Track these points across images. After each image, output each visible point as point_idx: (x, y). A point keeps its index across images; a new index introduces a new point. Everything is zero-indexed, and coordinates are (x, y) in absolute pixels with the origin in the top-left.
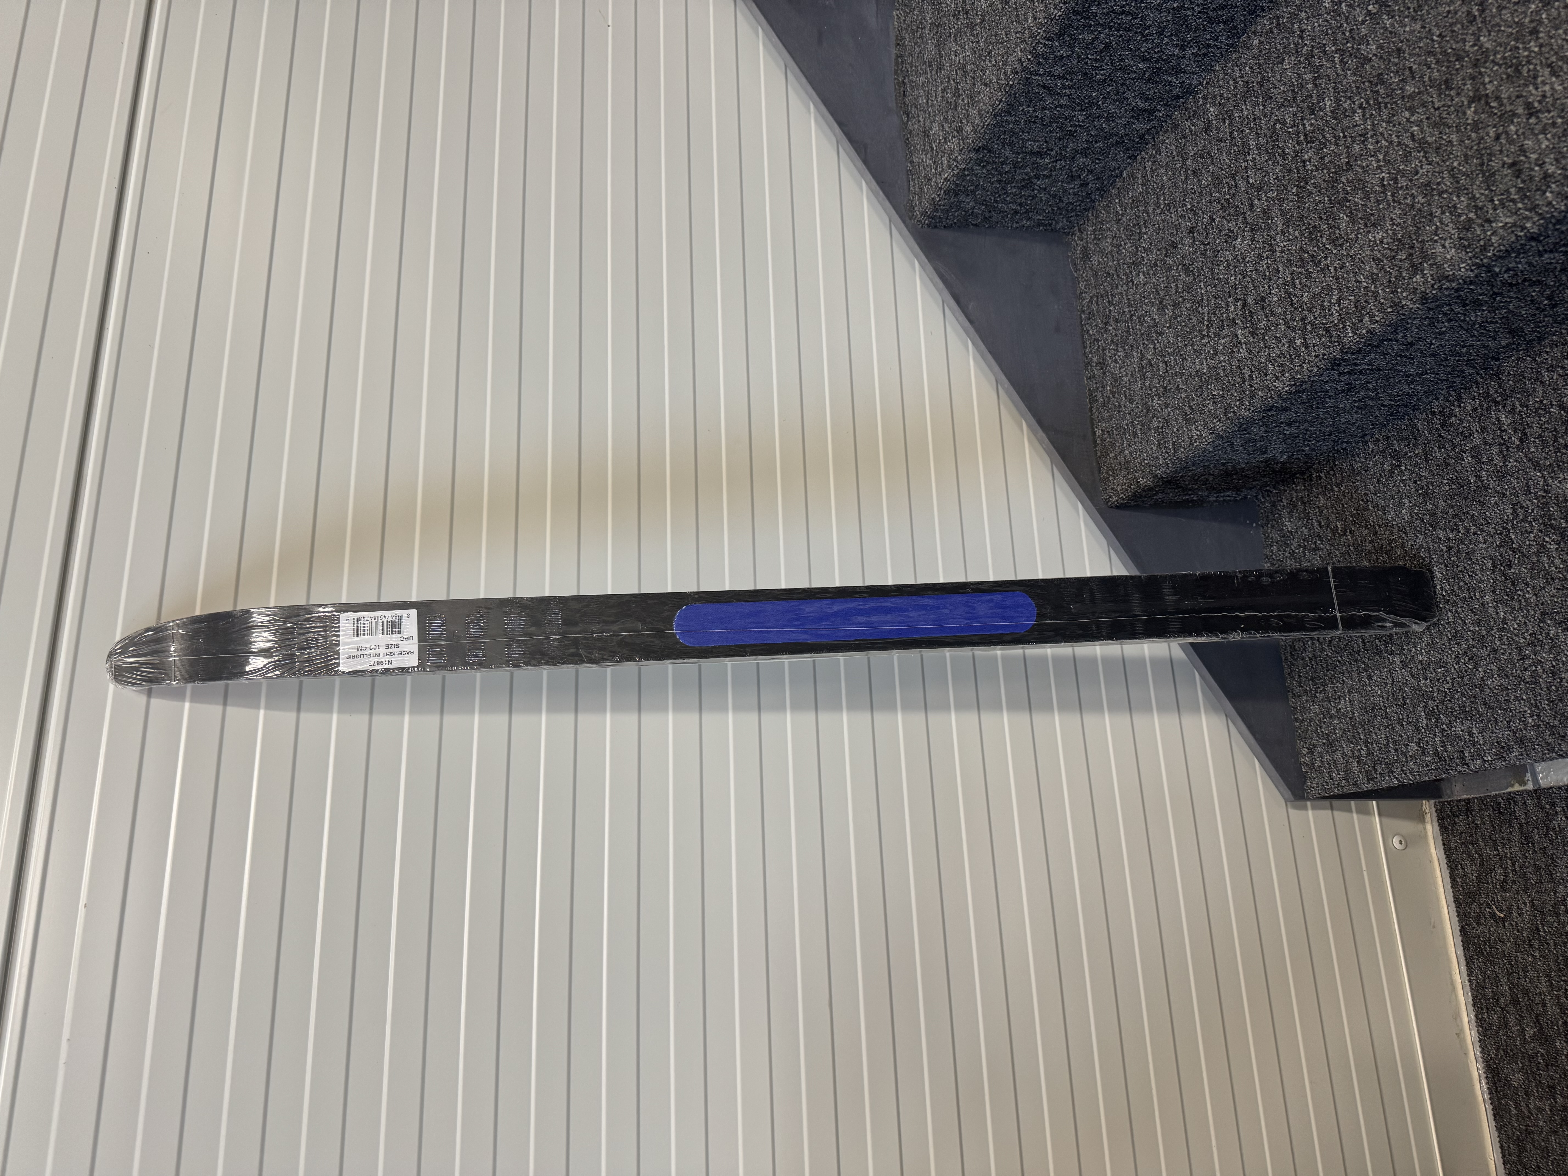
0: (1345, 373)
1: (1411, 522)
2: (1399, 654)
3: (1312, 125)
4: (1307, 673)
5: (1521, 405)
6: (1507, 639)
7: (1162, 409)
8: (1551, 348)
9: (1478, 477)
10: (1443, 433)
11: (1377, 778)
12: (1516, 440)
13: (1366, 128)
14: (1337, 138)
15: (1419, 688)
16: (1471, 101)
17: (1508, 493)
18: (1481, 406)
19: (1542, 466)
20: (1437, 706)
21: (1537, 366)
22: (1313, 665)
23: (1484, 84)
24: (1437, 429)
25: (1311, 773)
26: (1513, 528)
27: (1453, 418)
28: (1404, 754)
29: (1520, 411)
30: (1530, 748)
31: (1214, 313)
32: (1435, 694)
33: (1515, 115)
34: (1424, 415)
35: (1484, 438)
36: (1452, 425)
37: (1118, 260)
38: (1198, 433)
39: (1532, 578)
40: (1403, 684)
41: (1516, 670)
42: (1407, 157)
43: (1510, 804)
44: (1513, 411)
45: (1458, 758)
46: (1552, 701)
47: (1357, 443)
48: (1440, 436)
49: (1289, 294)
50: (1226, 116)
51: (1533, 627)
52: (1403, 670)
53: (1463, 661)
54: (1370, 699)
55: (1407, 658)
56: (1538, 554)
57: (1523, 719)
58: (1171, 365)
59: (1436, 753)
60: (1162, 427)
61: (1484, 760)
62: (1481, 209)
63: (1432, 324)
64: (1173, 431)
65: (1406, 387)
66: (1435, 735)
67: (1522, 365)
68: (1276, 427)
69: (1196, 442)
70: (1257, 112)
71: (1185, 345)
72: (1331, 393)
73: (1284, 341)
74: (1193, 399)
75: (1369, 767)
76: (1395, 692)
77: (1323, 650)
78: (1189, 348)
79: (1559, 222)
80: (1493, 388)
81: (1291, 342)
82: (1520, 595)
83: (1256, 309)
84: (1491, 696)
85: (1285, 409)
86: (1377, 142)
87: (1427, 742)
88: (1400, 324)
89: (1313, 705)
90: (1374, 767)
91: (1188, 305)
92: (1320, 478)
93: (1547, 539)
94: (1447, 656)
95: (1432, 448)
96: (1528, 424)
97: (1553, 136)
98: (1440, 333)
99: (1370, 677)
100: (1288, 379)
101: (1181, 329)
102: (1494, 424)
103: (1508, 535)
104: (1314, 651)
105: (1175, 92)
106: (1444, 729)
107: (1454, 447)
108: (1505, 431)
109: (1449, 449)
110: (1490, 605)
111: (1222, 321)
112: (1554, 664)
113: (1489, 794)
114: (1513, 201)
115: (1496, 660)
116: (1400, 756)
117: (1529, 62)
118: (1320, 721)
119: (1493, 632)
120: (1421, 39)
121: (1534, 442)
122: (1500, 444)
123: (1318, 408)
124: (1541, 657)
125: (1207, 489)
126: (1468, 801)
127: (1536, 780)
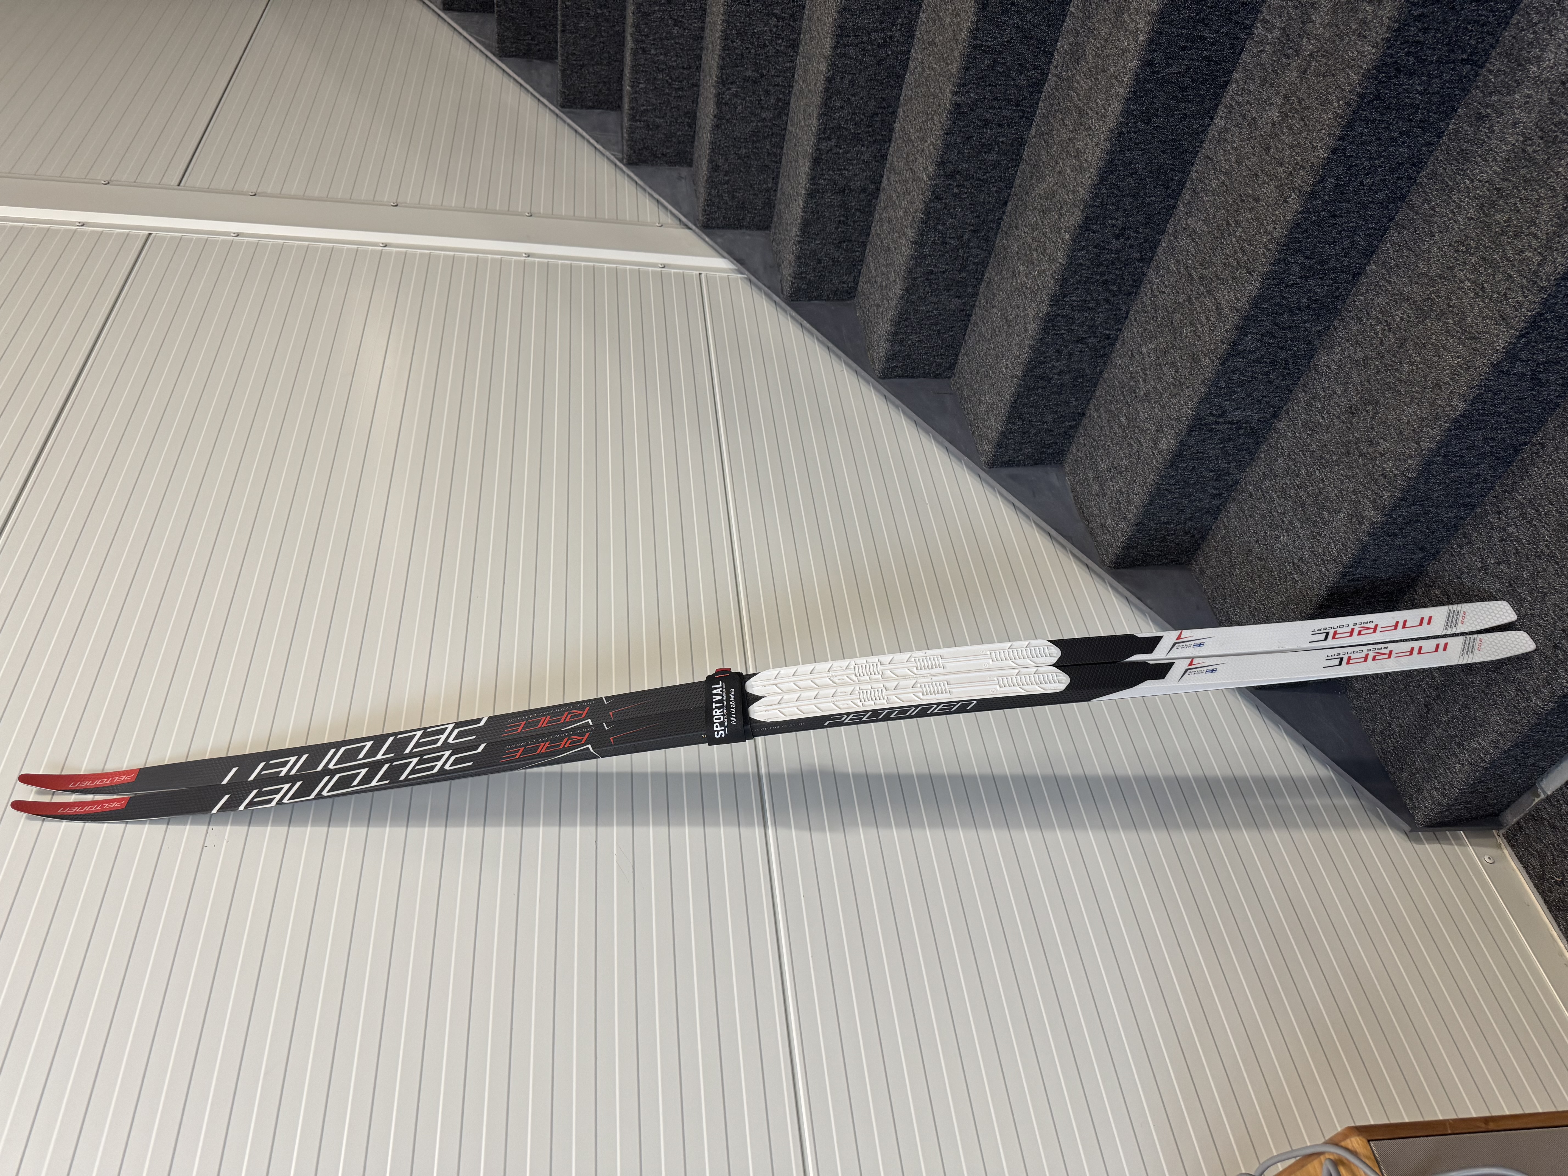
0: (1350, 580)
3: (1299, 482)
8: (1444, 555)
13: (1322, 477)
14: (1312, 484)
15: (1449, 735)
16: (1359, 457)
21: (1441, 564)
23: (1361, 450)
31: (1280, 573)
32: (1457, 734)
33: (1376, 457)
37: (1222, 568)
40: (1441, 737)
42: (1342, 483)
43: (1538, 812)
49: (1312, 552)
50: (1258, 488)
54: (1429, 754)
62: (1377, 494)
63: (1380, 548)
67: (1435, 566)
70: (1272, 483)
73: (1317, 572)
76: (1439, 743)
81: (1320, 571)
83: (1299, 564)
86: (1329, 481)
89: (1403, 774)
91: (1266, 575)
97: (1392, 461)
98: (1386, 553)
105: (1230, 484)
113: (1525, 812)
114: (1387, 487)
117: (1374, 439)
118: (1410, 780)
120: (1332, 439)
126: (1518, 823)
127: (1544, 792)
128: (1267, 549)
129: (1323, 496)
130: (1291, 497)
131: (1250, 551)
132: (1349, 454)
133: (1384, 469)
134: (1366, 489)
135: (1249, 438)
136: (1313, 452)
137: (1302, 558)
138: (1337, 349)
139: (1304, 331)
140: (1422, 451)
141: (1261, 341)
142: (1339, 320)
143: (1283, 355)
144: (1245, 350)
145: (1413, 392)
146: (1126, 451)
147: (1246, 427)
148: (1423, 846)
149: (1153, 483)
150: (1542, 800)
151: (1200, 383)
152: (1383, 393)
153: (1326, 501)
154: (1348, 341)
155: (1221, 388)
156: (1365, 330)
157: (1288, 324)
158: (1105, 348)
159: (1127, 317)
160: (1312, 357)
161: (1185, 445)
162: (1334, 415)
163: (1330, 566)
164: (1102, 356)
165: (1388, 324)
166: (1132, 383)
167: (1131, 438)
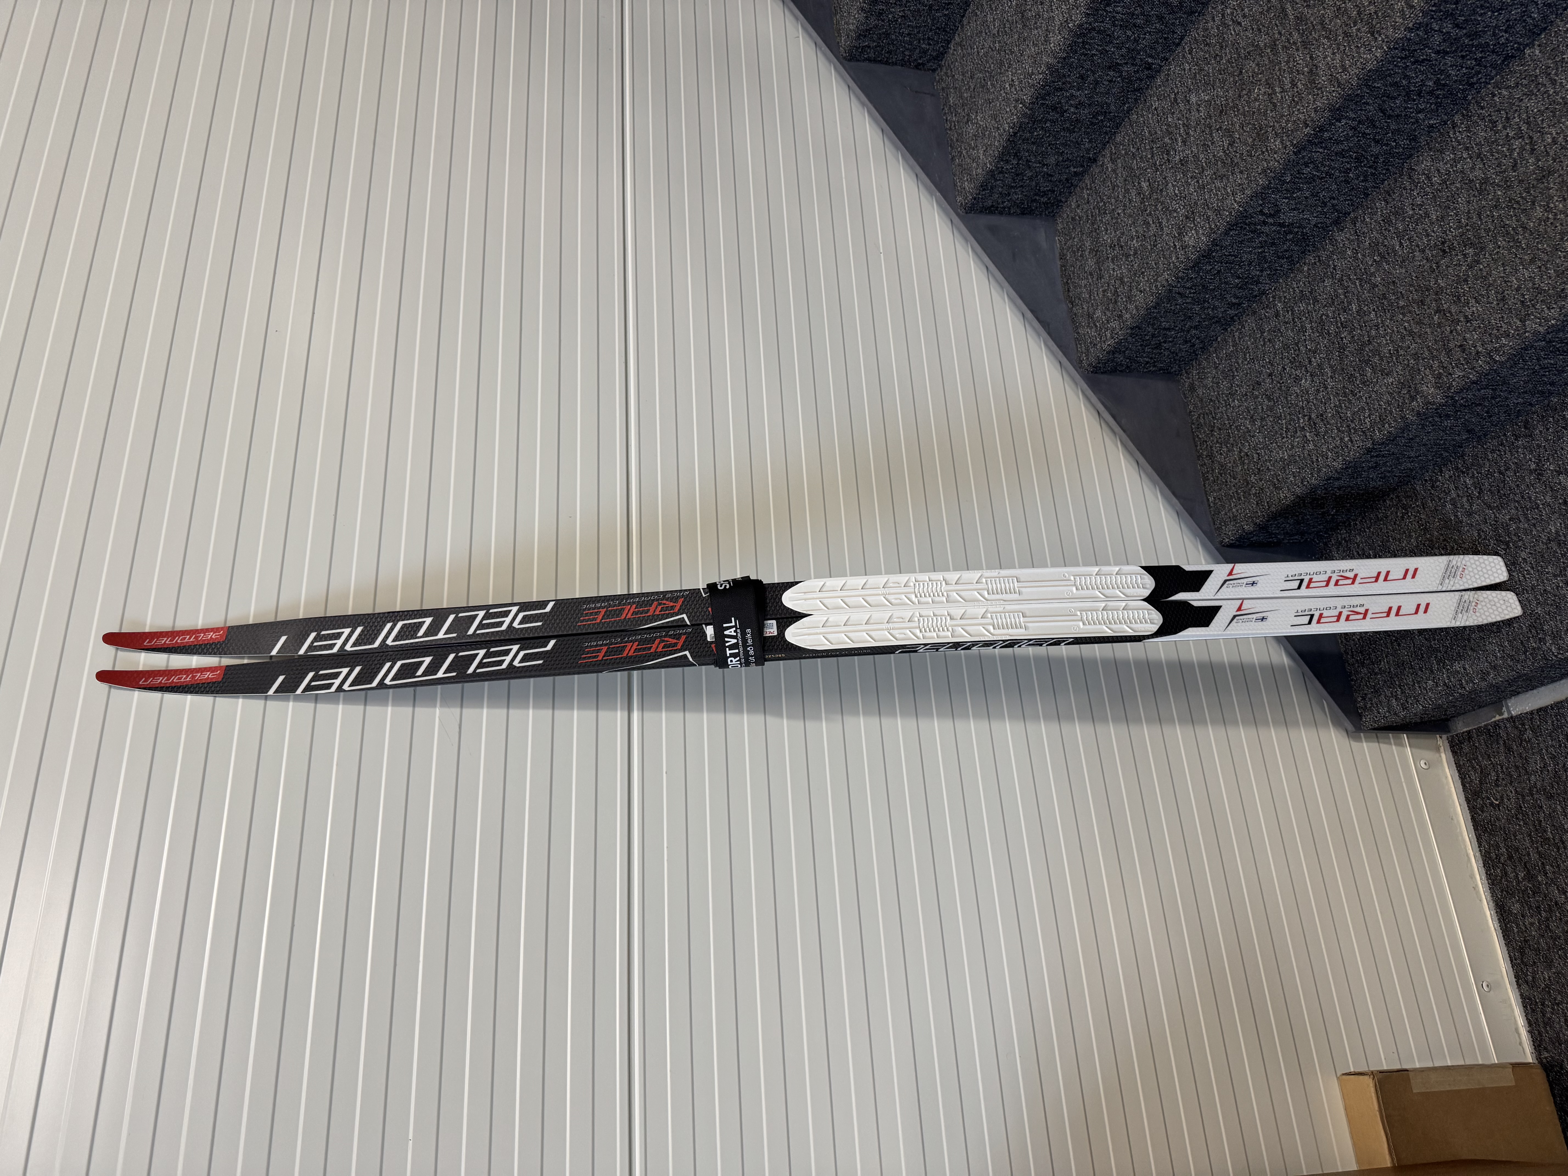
0: (1374, 456)
1: (1417, 546)
3: (1345, 318)
5: (1477, 473)
7: (1258, 482)
8: (1492, 440)
9: (1456, 516)
10: (1432, 492)
12: (1476, 493)
13: (1378, 322)
14: (1361, 327)
16: (1436, 312)
18: (1454, 474)
19: (1492, 507)
21: (1484, 450)
23: (1441, 304)
25: (1365, 712)
27: (1438, 483)
29: (1477, 476)
31: (1290, 424)
33: (1459, 321)
35: (1458, 493)
36: (1438, 486)
37: (1218, 392)
38: (1284, 495)
42: (1403, 338)
43: (1496, 729)
44: (1473, 477)
47: (1379, 501)
49: (1339, 413)
50: (1289, 309)
60: (1258, 493)
62: (1446, 368)
63: (1423, 428)
64: (1266, 494)
65: (1409, 464)
67: (1476, 450)
69: (1282, 501)
70: (1309, 308)
72: (1366, 469)
73: (1337, 439)
74: (1279, 475)
78: (1274, 445)
79: (1486, 375)
80: (1460, 464)
81: (1342, 439)
83: (1318, 421)
85: (1338, 479)
86: (1385, 330)
88: (1406, 428)
91: (1271, 419)
92: (1356, 524)
95: (1427, 501)
96: (1482, 484)
97: (1480, 333)
98: (1428, 433)
100: (1341, 461)
101: (1268, 433)
102: (1462, 485)
105: (1255, 294)
106: (1448, 669)
107: (1440, 499)
108: (1469, 488)
109: (1437, 501)
111: (1296, 428)
113: (1482, 725)
114: (1462, 364)
117: (1464, 295)
120: (1406, 278)
123: (1357, 478)
126: (1469, 732)
127: (1509, 712)
128: (1280, 389)
129: (1371, 347)
130: (1329, 334)
131: (1259, 383)
132: (1423, 304)
133: (1465, 339)
134: (1433, 358)
135: (1296, 245)
136: (1375, 286)
137: (1322, 415)
138: (1449, 156)
139: (1413, 123)
140: (1525, 332)
141: (1356, 129)
142: (1463, 115)
143: (1376, 150)
144: (1331, 139)
145: (1538, 249)
146: (1141, 230)
147: (1298, 232)
148: (1361, 744)
149: (1166, 284)
150: (1503, 719)
151: (1260, 170)
152: (1495, 237)
153: (1374, 355)
154: (1467, 149)
155: (1284, 182)
156: (1496, 141)
157: (1397, 112)
158: (1141, 80)
159: (1178, 45)
160: (1411, 156)
161: (1217, 245)
162: (1418, 246)
163: (1355, 438)
164: (1135, 90)
165: (1532, 143)
166: (1167, 140)
167: (1150, 214)
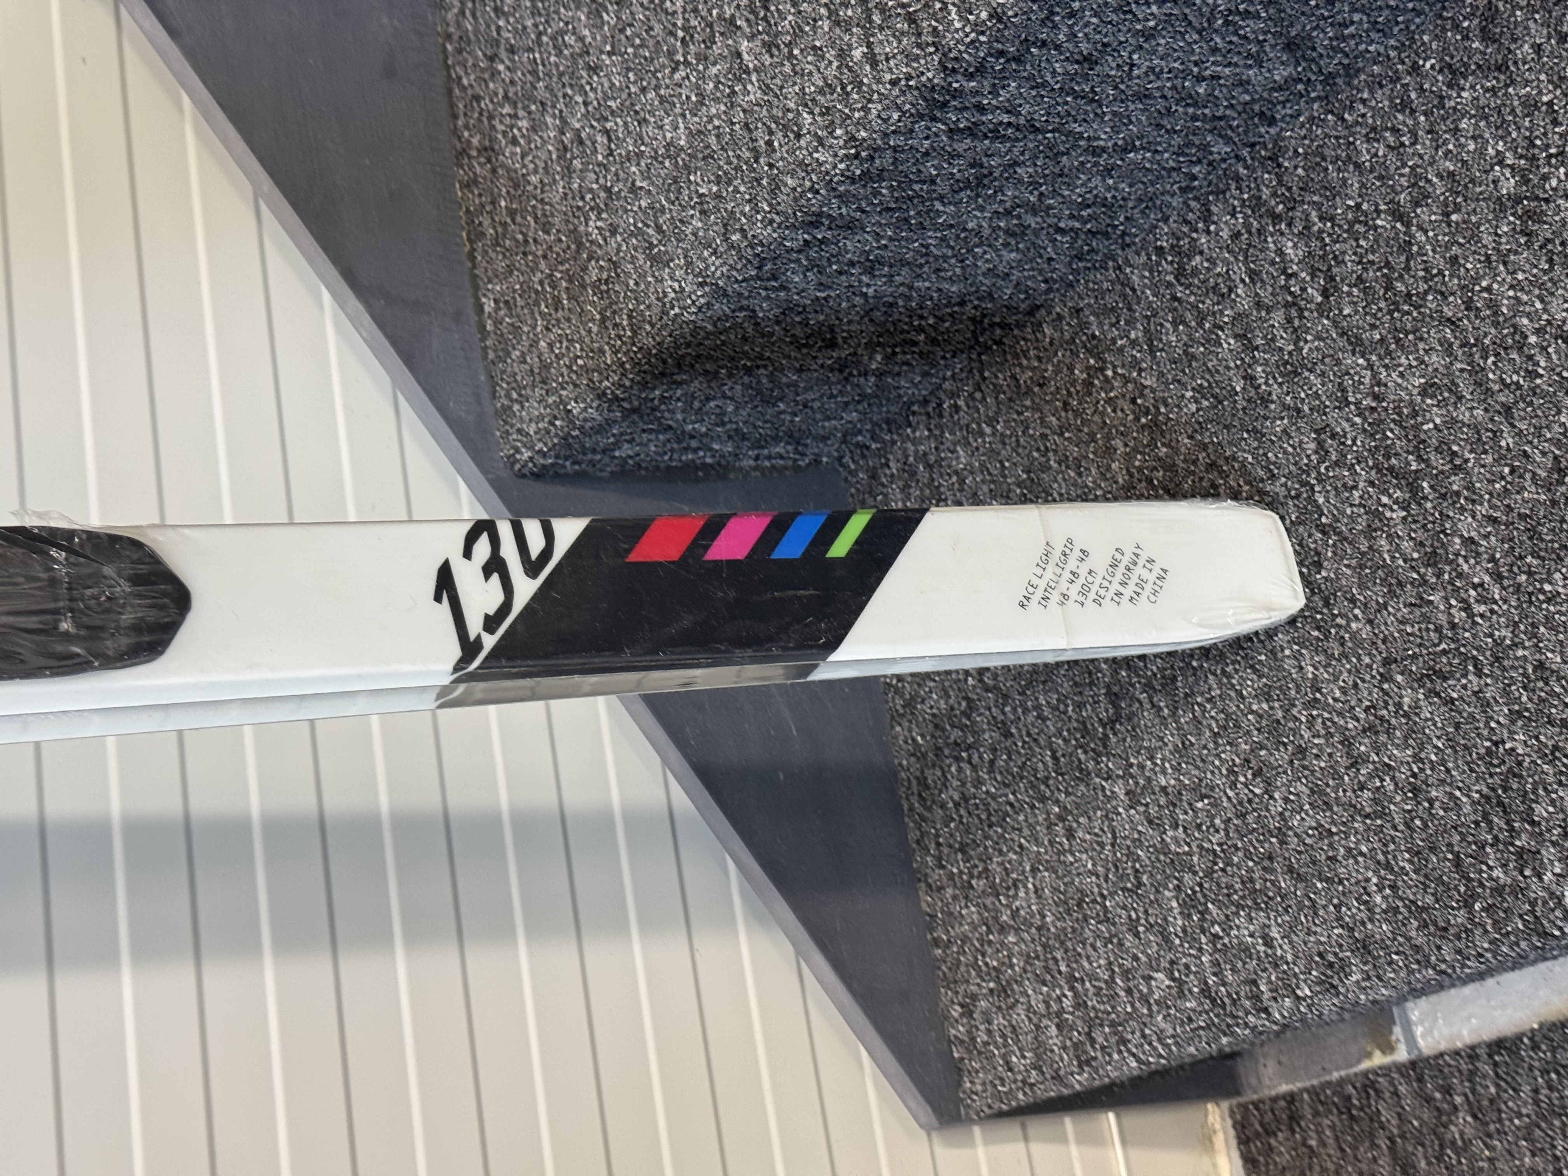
0: (961, 130)
2: (1122, 777)
4: (951, 835)
5: (1321, 218)
6: (1323, 723)
7: (605, 240)
8: (1372, 92)
10: (1179, 293)
11: (1095, 1058)
12: (1315, 294)
15: (1164, 849)
17: (1306, 408)
19: (1367, 343)
20: (1200, 885)
21: (1346, 132)
22: (961, 817)
24: (1169, 285)
25: (970, 1060)
26: (1320, 481)
27: (1198, 258)
28: (1145, 999)
29: (1321, 231)
30: (1382, 961)
32: (1195, 859)
34: (1143, 258)
35: (1257, 294)
38: (676, 285)
39: (1362, 586)
40: (1134, 841)
41: (1344, 791)
43: (1368, 1096)
45: (1247, 998)
46: (1418, 853)
47: (1021, 328)
48: (1175, 298)
51: (1370, 693)
52: (1132, 812)
53: (1242, 779)
54: (1073, 883)
55: (1137, 783)
56: (1369, 532)
57: (1365, 897)
58: (618, 138)
59: (1206, 991)
60: (607, 282)
61: (1298, 998)
64: (627, 285)
66: (1200, 950)
67: (1319, 132)
68: (840, 273)
69: (672, 308)
71: (643, 90)
72: (943, 187)
73: (830, 54)
74: (663, 210)
75: (1079, 1033)
76: (1119, 860)
77: (978, 782)
78: (651, 95)
80: (1267, 187)
82: (1340, 626)
84: (1300, 853)
85: (850, 225)
87: (1187, 966)
89: (967, 907)
90: (1089, 1034)
93: (1385, 500)
94: (1212, 772)
95: (1162, 325)
96: (1335, 258)
99: (1070, 834)
100: (842, 143)
101: (635, 55)
102: (1273, 263)
103: (1311, 500)
104: (964, 784)
106: (1216, 936)
108: (1294, 275)
109: (1193, 324)
110: (1287, 652)
111: (711, 25)
112: (1416, 770)
113: (1327, 1078)
115: (1306, 772)
116: (1138, 1004)
118: (981, 940)
119: (1295, 711)
121: (1349, 294)
122: (1287, 305)
123: (922, 226)
124: (1389, 758)
125: (730, 437)
126: (1292, 1099)
127: (1410, 1042)
150: (1390, 1066)
163: (887, 45)
